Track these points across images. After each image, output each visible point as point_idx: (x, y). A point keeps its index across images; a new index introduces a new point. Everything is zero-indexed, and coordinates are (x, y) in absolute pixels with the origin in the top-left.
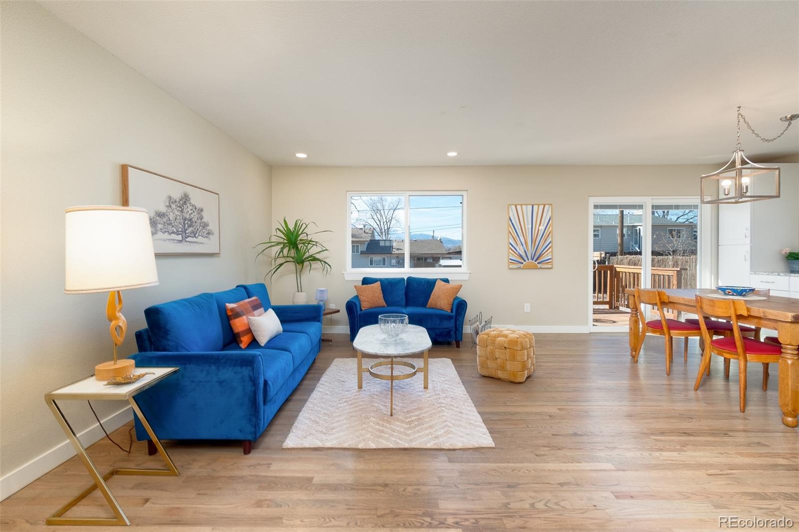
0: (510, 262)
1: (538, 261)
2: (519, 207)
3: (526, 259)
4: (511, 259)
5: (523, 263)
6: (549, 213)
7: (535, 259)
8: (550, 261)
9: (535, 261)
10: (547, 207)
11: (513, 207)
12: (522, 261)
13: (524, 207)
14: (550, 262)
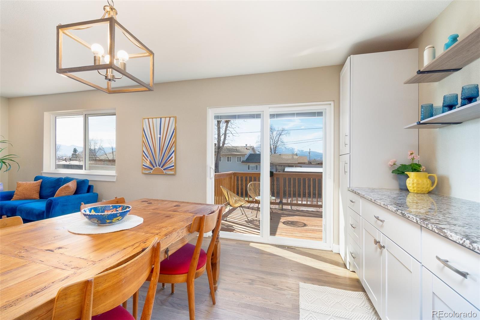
0: (143, 168)
1: (165, 167)
2: (150, 120)
3: (154, 165)
4: (144, 165)
5: (152, 169)
6: (173, 126)
7: (161, 166)
8: (173, 167)
9: (162, 167)
10: (172, 119)
11: (147, 120)
12: (151, 167)
13: (154, 120)
14: (173, 169)
